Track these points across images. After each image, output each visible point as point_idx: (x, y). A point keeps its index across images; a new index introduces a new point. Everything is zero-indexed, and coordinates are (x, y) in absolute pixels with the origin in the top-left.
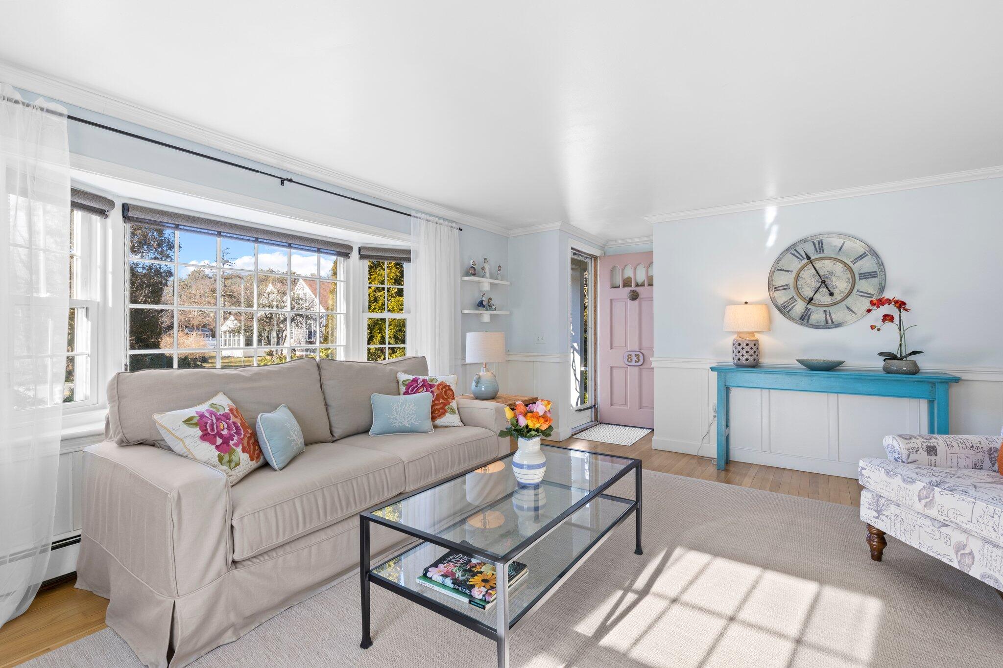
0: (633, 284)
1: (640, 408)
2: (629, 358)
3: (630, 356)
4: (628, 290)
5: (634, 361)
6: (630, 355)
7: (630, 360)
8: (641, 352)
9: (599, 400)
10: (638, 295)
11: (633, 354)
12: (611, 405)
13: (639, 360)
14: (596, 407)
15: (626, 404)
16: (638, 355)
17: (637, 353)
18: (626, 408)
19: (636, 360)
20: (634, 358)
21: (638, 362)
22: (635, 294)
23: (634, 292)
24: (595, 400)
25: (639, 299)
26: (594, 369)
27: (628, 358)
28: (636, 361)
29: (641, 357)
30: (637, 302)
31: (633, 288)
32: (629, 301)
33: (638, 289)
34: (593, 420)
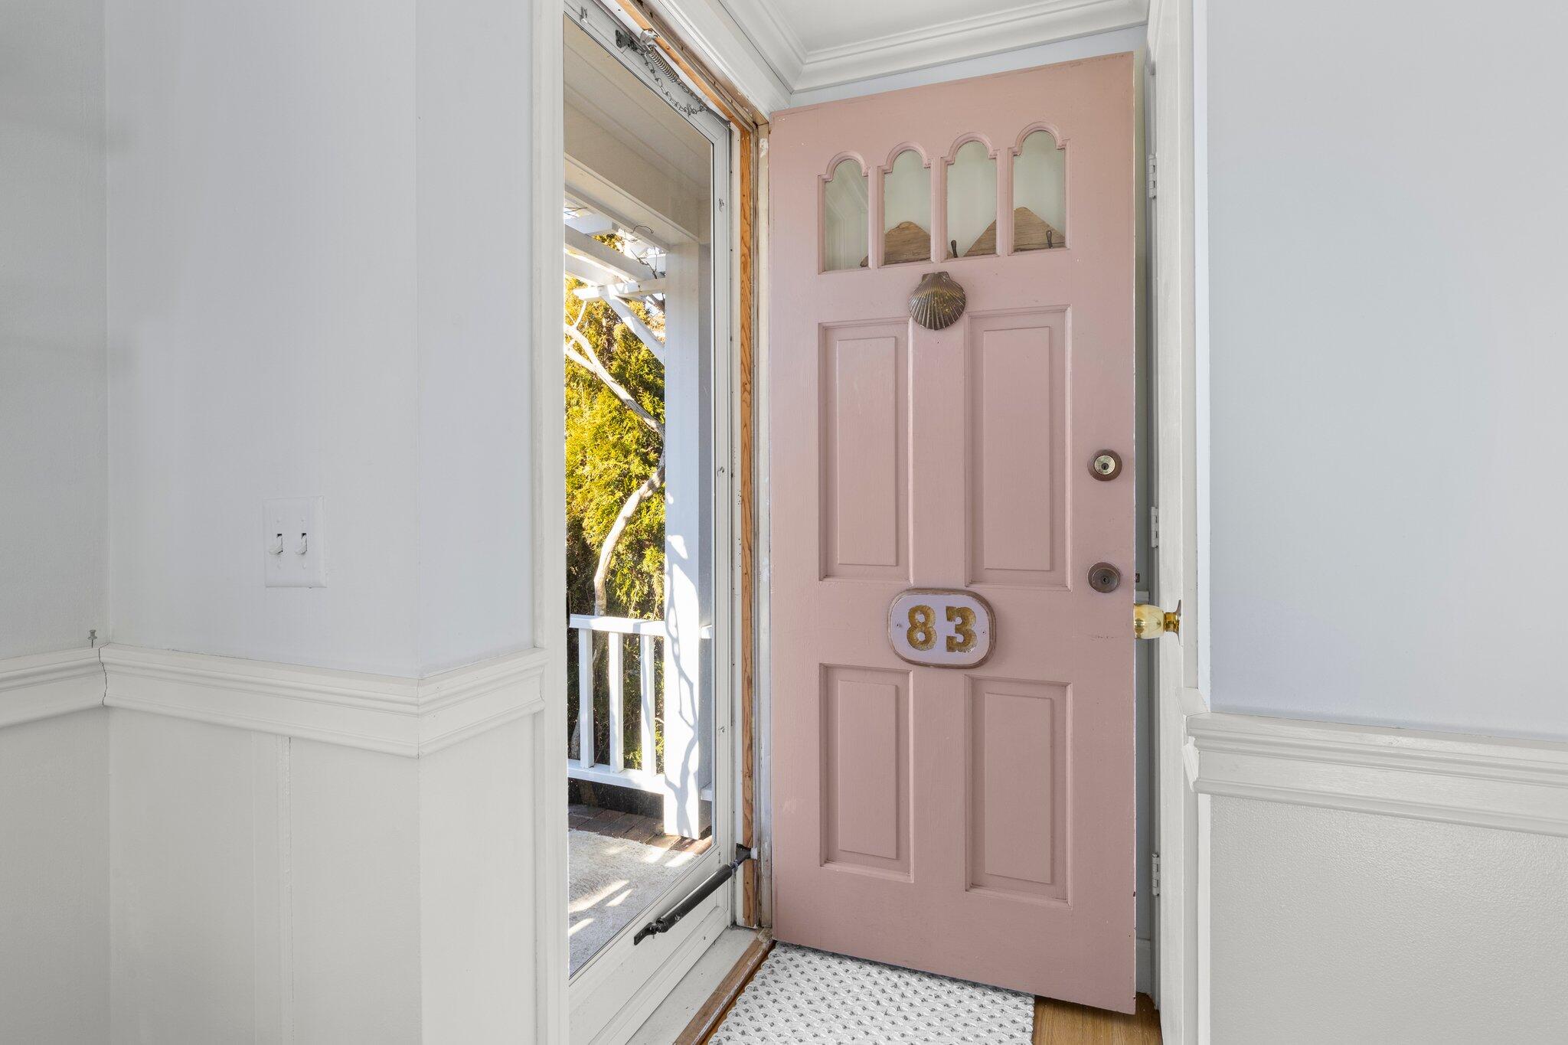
0: (936, 248)
1: (974, 884)
2: (919, 629)
3: (920, 618)
4: (910, 274)
5: (940, 642)
6: (924, 610)
7: (920, 636)
8: (977, 596)
9: (766, 818)
10: (963, 299)
11: (938, 604)
12: (827, 858)
13: (969, 637)
14: (754, 853)
15: (899, 853)
16: (964, 613)
17: (960, 601)
18: (899, 877)
19: (950, 639)
20: (943, 628)
21: (963, 646)
22: (947, 293)
23: (938, 279)
24: (749, 823)
25: (965, 318)
26: (744, 671)
27: (914, 626)
28: (951, 645)
29: (980, 623)
30: (956, 334)
31: (936, 262)
32: (912, 331)
33: (959, 270)
34: (740, 920)
